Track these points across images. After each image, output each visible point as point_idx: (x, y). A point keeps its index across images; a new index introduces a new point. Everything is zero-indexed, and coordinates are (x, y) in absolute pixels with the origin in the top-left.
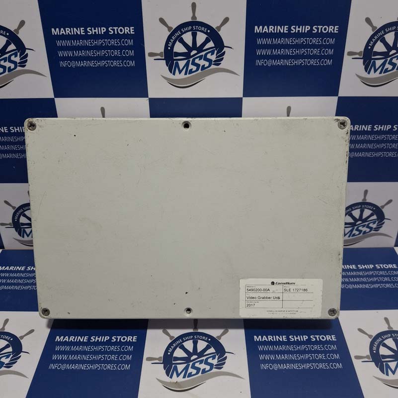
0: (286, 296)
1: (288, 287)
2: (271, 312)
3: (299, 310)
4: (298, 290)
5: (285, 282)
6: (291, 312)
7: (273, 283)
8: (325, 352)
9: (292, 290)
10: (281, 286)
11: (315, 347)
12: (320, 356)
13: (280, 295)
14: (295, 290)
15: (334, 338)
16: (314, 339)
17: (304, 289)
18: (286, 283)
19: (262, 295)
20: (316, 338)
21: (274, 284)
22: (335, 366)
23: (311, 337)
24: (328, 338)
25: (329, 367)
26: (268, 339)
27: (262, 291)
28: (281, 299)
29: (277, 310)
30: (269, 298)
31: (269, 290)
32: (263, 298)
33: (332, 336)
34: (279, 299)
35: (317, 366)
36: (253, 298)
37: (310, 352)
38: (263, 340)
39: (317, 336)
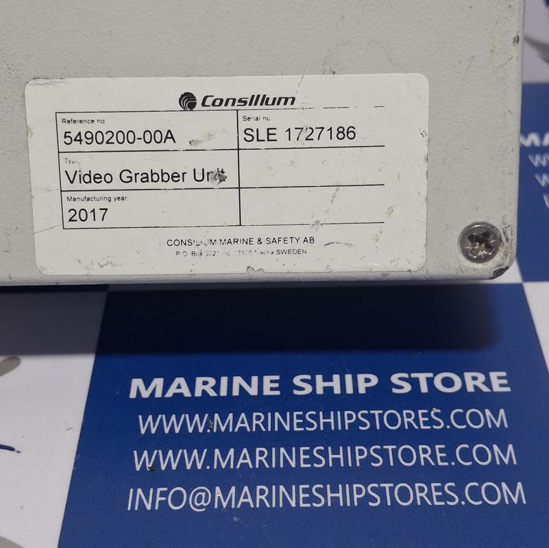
0: (256, 163)
1: (262, 118)
2: (189, 249)
3: (322, 235)
4: (310, 133)
5: (247, 95)
6: (281, 246)
7: (188, 101)
8: (450, 438)
9: (281, 136)
10: (227, 117)
11: (407, 418)
12: (423, 454)
13: (227, 162)
14: (295, 133)
15: (498, 382)
16: (407, 388)
17: (341, 130)
18: (254, 100)
19: (141, 163)
20: (415, 383)
21: (192, 106)
22: (491, 493)
23: (395, 379)
24: (473, 381)
25: (462, 497)
26: (192, 389)
27: (140, 145)
28: (231, 181)
29: (217, 234)
30: (175, 177)
31: (170, 136)
32: (145, 179)
33: (494, 376)
34: (223, 179)
35: (404, 494)
36: (97, 178)
37: (378, 436)
38: (169, 394)
39: (422, 377)
